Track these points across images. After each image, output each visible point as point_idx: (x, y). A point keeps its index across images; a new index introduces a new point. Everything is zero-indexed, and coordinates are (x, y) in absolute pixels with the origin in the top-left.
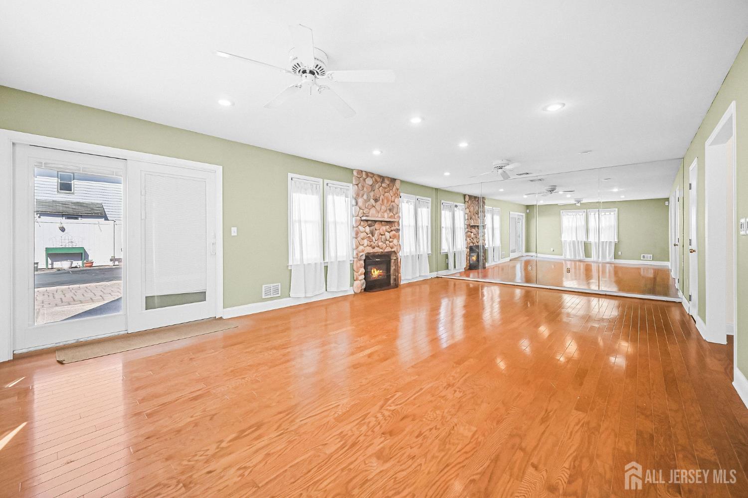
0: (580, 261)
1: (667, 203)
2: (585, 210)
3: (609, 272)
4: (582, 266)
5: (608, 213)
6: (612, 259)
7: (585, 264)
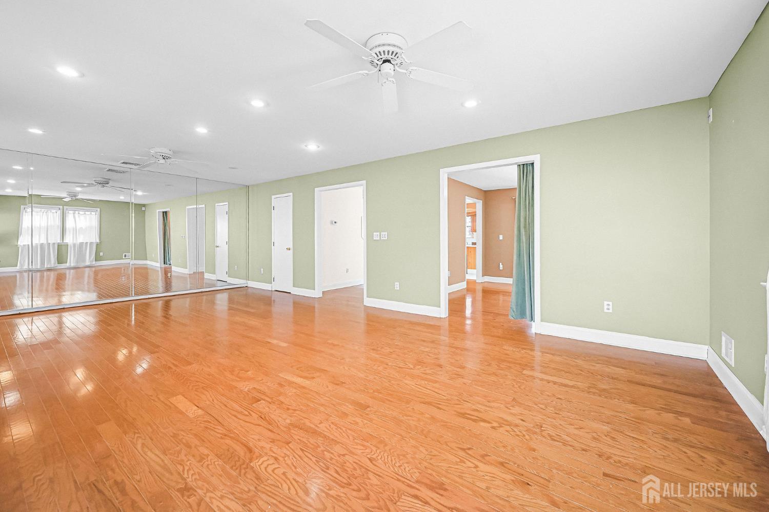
0: (49, 270)
1: (143, 209)
2: (61, 207)
3: (89, 277)
4: (52, 275)
5: (89, 213)
6: (93, 261)
7: (56, 273)
